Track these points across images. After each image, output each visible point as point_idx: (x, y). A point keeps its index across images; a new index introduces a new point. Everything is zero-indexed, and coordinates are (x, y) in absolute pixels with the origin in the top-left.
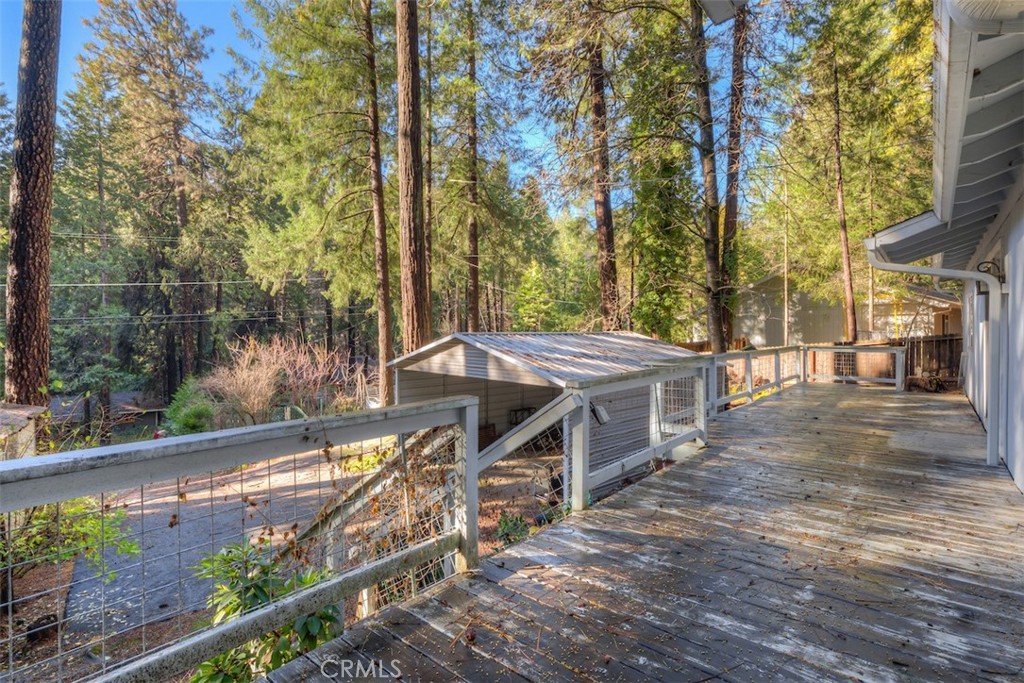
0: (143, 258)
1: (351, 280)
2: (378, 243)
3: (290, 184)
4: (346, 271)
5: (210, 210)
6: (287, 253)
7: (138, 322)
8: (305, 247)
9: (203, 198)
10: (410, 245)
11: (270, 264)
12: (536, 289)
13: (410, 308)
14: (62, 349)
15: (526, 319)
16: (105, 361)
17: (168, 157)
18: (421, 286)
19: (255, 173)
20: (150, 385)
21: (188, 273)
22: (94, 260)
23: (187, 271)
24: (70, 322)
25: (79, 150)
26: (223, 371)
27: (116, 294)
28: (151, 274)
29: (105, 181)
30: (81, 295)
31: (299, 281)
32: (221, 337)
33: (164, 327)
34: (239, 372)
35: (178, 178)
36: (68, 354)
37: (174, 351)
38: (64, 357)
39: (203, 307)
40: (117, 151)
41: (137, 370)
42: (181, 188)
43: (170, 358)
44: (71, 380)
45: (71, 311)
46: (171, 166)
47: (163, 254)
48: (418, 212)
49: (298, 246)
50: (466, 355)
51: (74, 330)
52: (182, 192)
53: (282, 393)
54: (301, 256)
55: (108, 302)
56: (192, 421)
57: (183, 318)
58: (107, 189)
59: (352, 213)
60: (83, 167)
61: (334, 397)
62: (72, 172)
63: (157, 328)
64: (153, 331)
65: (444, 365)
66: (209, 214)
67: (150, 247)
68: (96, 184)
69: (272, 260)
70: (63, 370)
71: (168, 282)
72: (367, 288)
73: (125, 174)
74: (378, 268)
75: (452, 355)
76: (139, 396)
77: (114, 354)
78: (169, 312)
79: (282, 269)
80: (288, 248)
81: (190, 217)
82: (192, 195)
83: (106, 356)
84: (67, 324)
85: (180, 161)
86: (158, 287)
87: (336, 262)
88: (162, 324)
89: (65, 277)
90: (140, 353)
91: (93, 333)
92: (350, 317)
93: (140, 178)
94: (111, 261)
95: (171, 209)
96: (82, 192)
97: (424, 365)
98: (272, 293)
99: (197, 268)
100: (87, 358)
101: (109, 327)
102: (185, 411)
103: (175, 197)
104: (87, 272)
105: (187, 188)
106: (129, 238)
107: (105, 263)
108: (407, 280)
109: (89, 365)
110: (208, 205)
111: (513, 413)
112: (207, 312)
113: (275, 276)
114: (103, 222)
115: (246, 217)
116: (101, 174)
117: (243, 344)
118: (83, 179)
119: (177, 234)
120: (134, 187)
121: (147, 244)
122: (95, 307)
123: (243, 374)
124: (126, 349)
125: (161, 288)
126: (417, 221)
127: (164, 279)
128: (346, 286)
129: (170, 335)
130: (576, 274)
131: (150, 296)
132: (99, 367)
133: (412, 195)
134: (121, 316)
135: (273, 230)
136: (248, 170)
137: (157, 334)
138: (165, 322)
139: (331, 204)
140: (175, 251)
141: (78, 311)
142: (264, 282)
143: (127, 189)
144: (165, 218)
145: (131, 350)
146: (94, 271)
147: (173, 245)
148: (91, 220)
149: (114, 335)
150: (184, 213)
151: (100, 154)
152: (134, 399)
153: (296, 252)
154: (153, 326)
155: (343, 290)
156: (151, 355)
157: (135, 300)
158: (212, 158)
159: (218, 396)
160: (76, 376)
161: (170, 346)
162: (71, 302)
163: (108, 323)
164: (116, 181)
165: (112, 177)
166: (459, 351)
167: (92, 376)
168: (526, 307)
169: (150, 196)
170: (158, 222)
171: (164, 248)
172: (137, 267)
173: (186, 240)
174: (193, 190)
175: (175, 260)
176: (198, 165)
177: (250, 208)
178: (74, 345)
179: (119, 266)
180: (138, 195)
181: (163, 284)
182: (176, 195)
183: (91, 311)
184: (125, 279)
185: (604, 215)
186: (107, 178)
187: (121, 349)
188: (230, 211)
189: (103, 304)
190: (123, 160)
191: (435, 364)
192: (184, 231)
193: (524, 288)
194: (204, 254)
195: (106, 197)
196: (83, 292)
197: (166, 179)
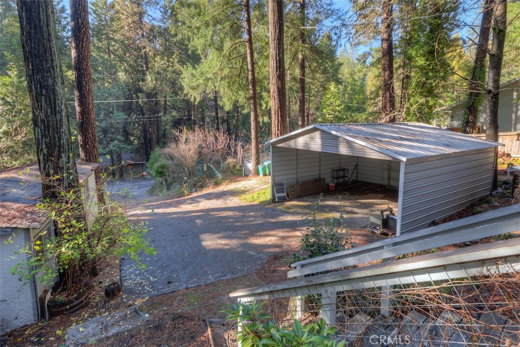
0: (130, 87)
1: (234, 95)
2: (250, 73)
3: (202, 41)
4: (232, 90)
5: (159, 61)
6: (204, 80)
7: (130, 120)
8: (212, 77)
9: (155, 55)
10: (277, 71)
11: (195, 87)
12: (333, 98)
13: (276, 109)
14: (101, 133)
15: (327, 116)
16: (118, 139)
17: (138, 34)
18: (283, 96)
19: (185, 35)
20: (137, 151)
21: (150, 95)
22: (109, 90)
23: (150, 94)
24: (102, 120)
25: (99, 33)
26: (173, 145)
27: (120, 106)
28: (134, 96)
29: (111, 48)
30: (106, 107)
31: (209, 96)
32: (168, 127)
33: (141, 122)
34: (181, 145)
35: (143, 45)
36: (103, 136)
37: (147, 134)
38: (101, 137)
39: (158, 112)
40: (115, 32)
41: (131, 143)
42: (145, 50)
43: (145, 138)
44: (105, 148)
45: (102, 115)
46: (139, 39)
47: (139, 85)
48: (281, 50)
49: (209, 76)
50: (322, 138)
51: (104, 124)
52: (145, 52)
53: (201, 156)
54: (210, 82)
55: (118, 110)
56: (160, 170)
57: (150, 118)
58: (112, 52)
59: (234, 56)
60: (101, 42)
61: (226, 159)
62: (96, 45)
63: (138, 123)
64: (137, 125)
65: (306, 144)
66: (159, 63)
67: (133, 82)
68: (107, 50)
69: (195, 84)
70: (102, 143)
71: (142, 100)
72: (242, 99)
73: (119, 44)
74: (250, 87)
75: (312, 139)
76: (133, 155)
77: (122, 136)
78: (143, 114)
79: (200, 90)
80: (204, 77)
81: (149, 66)
82: (150, 54)
83: (119, 137)
84: (101, 121)
85: (143, 36)
86: (137, 102)
87: (226, 85)
88: (140, 121)
89: (98, 99)
90: (132, 135)
91: (112, 126)
92: (227, 116)
93: (126, 46)
94: (117, 90)
95: (141, 62)
96: (102, 54)
97: (292, 144)
98: (196, 103)
99: (154, 92)
100: (110, 138)
101: (118, 123)
102: (156, 165)
103: (142, 55)
104: (107, 95)
105: (147, 50)
106: (123, 78)
107: (114, 91)
108: (275, 92)
109: (111, 141)
110: (158, 58)
111: (335, 172)
112: (160, 114)
113: (197, 94)
114: (112, 70)
115: (176, 64)
116: (109, 44)
117: (181, 131)
118: (101, 48)
119: (144, 74)
120: (124, 50)
121: (131, 81)
122: (112, 113)
123: (183, 147)
124: (126, 134)
125: (139, 103)
126: (281, 55)
127: (140, 98)
128: (231, 99)
129: (144, 126)
130: (352, 89)
131: (134, 107)
132: (116, 142)
133: (277, 39)
134: (123, 117)
135: (194, 68)
136: (182, 33)
137: (138, 126)
138: (142, 120)
139: (226, 51)
140: (144, 83)
141: (105, 115)
142: (193, 97)
143: (120, 52)
144: (138, 67)
145: (128, 134)
146: (110, 95)
147: (143, 80)
148: (106, 69)
149: (120, 126)
150: (146, 63)
151: (108, 34)
152: (131, 157)
153: (208, 79)
154: (136, 122)
155: (230, 100)
156: (136, 136)
157: (128, 108)
158: (158, 33)
159: (172, 158)
160: (107, 146)
161: (145, 131)
162: (101, 110)
163: (118, 121)
164: (116, 48)
165: (114, 46)
166: (317, 135)
167: (114, 146)
168: (328, 108)
169: (131, 55)
170: (136, 69)
171: (139, 82)
172: (128, 93)
173: (149, 78)
174: (150, 51)
175: (144, 88)
176: (151, 37)
177: (178, 59)
178: (105, 131)
179: (120, 93)
180: (125, 55)
181: (140, 100)
182: (143, 54)
183: (111, 115)
184: (124, 98)
185: (388, 48)
186: (112, 46)
187: (124, 133)
188: (168, 61)
189: (115, 111)
190: (117, 36)
191: (301, 142)
192: (147, 73)
193: (327, 97)
194: (158, 85)
195: (112, 56)
196: (106, 105)
197: (138, 46)
